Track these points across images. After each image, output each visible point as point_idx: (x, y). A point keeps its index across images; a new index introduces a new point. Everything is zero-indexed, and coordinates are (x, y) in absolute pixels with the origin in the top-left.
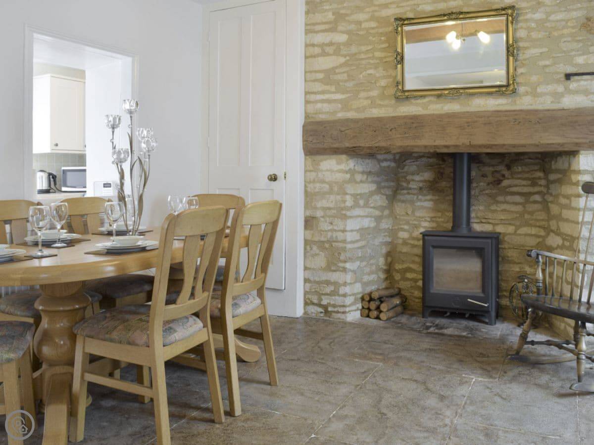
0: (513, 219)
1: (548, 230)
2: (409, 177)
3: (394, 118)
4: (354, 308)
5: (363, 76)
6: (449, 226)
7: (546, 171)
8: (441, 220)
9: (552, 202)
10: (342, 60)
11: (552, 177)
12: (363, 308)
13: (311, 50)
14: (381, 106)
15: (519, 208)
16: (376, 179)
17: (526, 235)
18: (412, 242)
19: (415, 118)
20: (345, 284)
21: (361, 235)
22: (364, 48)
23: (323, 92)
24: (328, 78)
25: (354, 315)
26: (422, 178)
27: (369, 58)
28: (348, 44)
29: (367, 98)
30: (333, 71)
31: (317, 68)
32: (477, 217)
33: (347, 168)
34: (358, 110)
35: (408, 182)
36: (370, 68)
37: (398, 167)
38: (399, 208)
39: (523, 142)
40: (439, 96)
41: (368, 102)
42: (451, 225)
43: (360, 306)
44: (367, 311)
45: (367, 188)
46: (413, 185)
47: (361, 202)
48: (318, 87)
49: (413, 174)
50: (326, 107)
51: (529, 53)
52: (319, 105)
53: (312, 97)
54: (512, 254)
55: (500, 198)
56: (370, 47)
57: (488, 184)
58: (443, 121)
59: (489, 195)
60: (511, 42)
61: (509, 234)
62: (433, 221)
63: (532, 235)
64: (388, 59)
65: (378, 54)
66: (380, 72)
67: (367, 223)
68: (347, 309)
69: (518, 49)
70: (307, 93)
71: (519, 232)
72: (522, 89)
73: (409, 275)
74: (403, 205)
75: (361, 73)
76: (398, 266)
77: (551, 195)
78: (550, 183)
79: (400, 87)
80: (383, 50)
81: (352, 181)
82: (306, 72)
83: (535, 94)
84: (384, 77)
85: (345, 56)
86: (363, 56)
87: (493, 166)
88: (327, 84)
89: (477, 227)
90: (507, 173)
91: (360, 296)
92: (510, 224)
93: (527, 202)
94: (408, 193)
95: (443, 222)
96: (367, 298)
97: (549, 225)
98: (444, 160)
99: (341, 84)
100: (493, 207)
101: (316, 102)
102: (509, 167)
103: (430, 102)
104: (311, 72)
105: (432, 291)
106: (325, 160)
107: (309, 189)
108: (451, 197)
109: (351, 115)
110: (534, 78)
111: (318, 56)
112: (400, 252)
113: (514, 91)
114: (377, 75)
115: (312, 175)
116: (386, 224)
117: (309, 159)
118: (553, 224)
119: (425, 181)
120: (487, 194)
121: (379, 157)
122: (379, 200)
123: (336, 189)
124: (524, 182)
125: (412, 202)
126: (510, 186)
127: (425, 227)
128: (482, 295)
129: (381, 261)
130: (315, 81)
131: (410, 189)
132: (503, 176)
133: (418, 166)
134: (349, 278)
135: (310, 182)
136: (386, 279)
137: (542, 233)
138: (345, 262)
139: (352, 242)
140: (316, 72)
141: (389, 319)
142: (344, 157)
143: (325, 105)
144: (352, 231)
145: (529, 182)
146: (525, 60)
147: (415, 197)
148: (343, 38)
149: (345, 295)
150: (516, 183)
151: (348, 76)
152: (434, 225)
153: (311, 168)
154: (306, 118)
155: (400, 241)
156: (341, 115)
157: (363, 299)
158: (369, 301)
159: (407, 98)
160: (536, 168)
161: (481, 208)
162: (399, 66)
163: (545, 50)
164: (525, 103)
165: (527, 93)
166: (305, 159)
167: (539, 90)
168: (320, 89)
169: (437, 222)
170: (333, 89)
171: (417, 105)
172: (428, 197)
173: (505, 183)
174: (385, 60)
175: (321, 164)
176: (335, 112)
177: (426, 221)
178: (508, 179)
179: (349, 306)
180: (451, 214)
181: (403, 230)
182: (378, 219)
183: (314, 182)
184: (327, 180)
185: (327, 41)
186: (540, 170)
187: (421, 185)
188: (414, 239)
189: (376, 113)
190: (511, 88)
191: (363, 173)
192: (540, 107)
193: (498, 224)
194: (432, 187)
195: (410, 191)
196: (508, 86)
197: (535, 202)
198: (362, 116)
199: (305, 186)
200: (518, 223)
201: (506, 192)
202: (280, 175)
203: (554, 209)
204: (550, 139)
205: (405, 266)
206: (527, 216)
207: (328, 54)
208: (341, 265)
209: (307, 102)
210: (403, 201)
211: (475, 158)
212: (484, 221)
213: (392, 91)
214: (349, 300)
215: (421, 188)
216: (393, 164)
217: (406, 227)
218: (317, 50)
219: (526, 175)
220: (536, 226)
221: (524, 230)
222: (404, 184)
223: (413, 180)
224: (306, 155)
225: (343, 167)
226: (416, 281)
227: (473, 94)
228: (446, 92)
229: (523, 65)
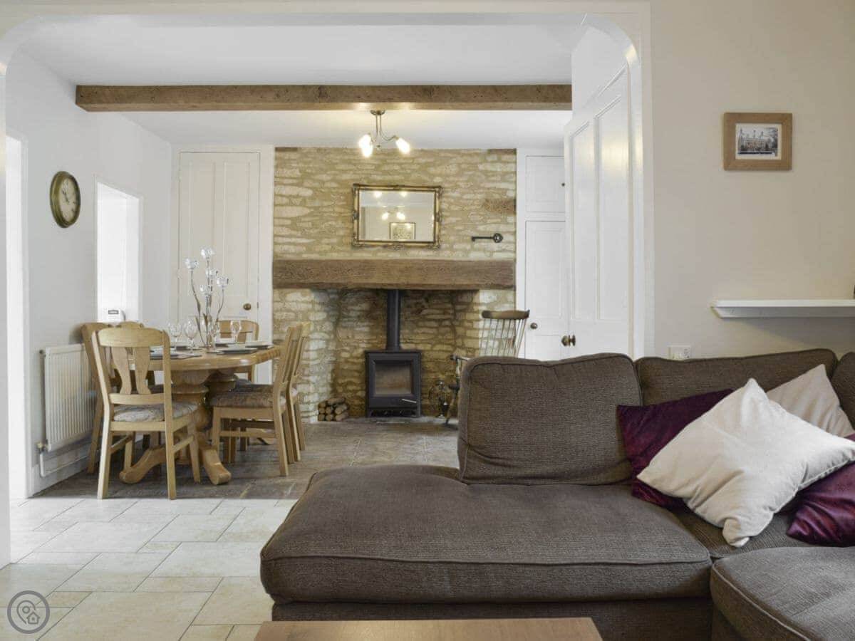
0: (430, 339)
1: (455, 347)
2: (350, 308)
3: (350, 262)
4: (314, 413)
5: (325, 227)
6: (384, 346)
7: (454, 303)
8: (374, 341)
9: (459, 326)
10: (307, 211)
11: (458, 307)
12: (320, 414)
13: (280, 200)
14: (338, 251)
15: (434, 331)
16: (327, 309)
17: (440, 351)
18: (351, 360)
19: (366, 262)
20: (309, 394)
21: (319, 354)
22: (326, 204)
23: (290, 236)
24: (295, 223)
25: (314, 420)
26: (360, 308)
27: (331, 212)
28: (313, 198)
29: (328, 244)
30: (298, 219)
31: (285, 215)
32: (404, 339)
33: (310, 300)
34: (319, 253)
35: (349, 311)
36: (331, 220)
37: (340, 298)
38: (342, 334)
39: (444, 283)
40: (385, 247)
41: (329, 247)
42: (385, 345)
43: (317, 412)
44: (323, 416)
45: (321, 316)
46: (352, 314)
47: (318, 327)
48: (285, 231)
49: (352, 305)
50: (292, 249)
51: (449, 220)
52: (286, 247)
53: (280, 240)
54: (429, 365)
55: (421, 324)
56: (330, 203)
57: (412, 313)
58: (387, 266)
59: (413, 321)
60: (437, 211)
61: (427, 351)
62: (369, 343)
63: (443, 351)
64: (346, 215)
65: (337, 209)
66: (340, 224)
67: (322, 344)
68: (310, 414)
69: (442, 216)
70: (275, 236)
71: (435, 349)
72: (444, 246)
73: (350, 388)
74: (345, 330)
75: (323, 224)
76: (340, 381)
77: (457, 320)
78: (456, 311)
79: (356, 238)
80: (342, 206)
81: (313, 310)
82: (274, 218)
83: (451, 249)
84: (342, 228)
85: (310, 208)
86: (324, 210)
87: (416, 299)
88: (294, 230)
89: (404, 347)
90: (424, 304)
91: (317, 404)
92: (429, 343)
93: (440, 325)
94: (349, 321)
95: (378, 343)
96: (324, 405)
97: (456, 343)
98: (378, 294)
99: (306, 230)
100: (416, 331)
101: (284, 244)
102: (427, 301)
103: (379, 251)
104: (279, 218)
105: (375, 396)
106: (292, 292)
107: (276, 317)
108: (385, 324)
109: (314, 256)
110: (452, 238)
111: (286, 205)
112: (343, 369)
113: (439, 247)
114: (337, 226)
115: (280, 305)
116: (332, 347)
117: (277, 291)
118: (459, 342)
119: (363, 311)
120: (411, 321)
121: (329, 291)
122: (328, 326)
123: (300, 316)
124: (438, 312)
125: (352, 328)
126: (428, 314)
127: (363, 348)
128: (411, 395)
129: (329, 377)
130: (283, 226)
131: (351, 317)
132: (423, 307)
133: (357, 298)
134: (311, 388)
135: (277, 311)
136: (332, 392)
137: (450, 349)
138: (308, 376)
139: (314, 360)
140: (283, 218)
141: (342, 420)
142: (308, 290)
143: (292, 247)
144: (313, 351)
145: (442, 312)
146: (446, 225)
147: (355, 324)
148: (309, 193)
149: (308, 403)
150: (433, 312)
151: (313, 225)
152: (369, 346)
153: (279, 300)
154: (274, 258)
155: (342, 360)
156: (305, 256)
157: (319, 407)
158: (325, 408)
159: (361, 246)
160: (447, 301)
161: (407, 331)
162: (356, 221)
163: (459, 219)
164: (445, 255)
165: (447, 249)
166: (274, 292)
167: (455, 247)
168: (287, 234)
169: (372, 344)
170: (299, 234)
171: (370, 252)
172: (365, 324)
173: (425, 312)
174: (343, 215)
175: (288, 295)
176: (300, 254)
177: (363, 342)
178: (426, 309)
179: (311, 412)
180: (385, 337)
181: (345, 351)
182: (328, 341)
183: (281, 310)
184: (293, 309)
185: (295, 193)
186: (449, 302)
187: (359, 313)
188: (354, 358)
189: (335, 256)
190: (437, 244)
191: (319, 304)
192: (455, 259)
193: (419, 343)
194: (368, 315)
195: (350, 319)
196: (434, 242)
197: (447, 326)
198: (324, 258)
199: (273, 315)
200: (434, 342)
201: (424, 319)
202: (254, 305)
203: (460, 330)
204: (462, 281)
205: (346, 380)
206: (440, 337)
207: (295, 205)
208: (306, 378)
209: (275, 244)
210: (345, 327)
211: (403, 293)
212: (408, 341)
213: (349, 240)
214: (311, 407)
215: (359, 317)
216: (337, 297)
217: (347, 348)
218: (285, 200)
219: (439, 306)
220: (446, 344)
221: (438, 347)
222: (345, 313)
223: (352, 310)
224: (274, 288)
225: (307, 298)
226: (355, 391)
227: (410, 247)
228: (390, 244)
229: (445, 228)
